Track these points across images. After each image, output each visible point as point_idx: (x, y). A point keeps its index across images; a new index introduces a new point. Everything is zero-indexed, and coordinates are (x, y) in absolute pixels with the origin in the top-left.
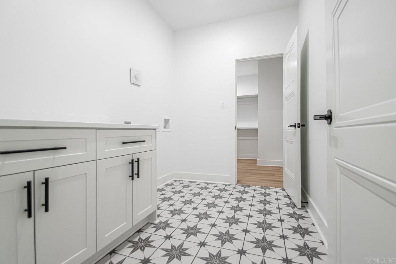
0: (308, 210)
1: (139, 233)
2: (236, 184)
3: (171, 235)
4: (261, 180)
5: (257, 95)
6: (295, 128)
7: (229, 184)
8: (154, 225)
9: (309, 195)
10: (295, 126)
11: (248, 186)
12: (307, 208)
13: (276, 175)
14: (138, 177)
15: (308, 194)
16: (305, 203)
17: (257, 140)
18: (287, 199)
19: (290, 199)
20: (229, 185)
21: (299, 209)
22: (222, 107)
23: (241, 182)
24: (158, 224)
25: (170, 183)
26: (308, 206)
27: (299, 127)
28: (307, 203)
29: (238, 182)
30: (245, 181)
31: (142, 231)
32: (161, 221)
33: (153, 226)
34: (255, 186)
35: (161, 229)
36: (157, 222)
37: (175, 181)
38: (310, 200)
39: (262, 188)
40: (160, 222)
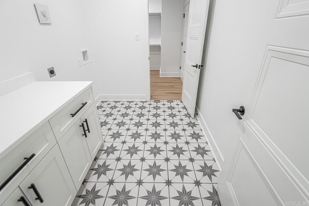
0: (198, 119)
1: (95, 161)
2: (150, 100)
3: (120, 157)
4: (166, 93)
5: (160, 14)
6: (197, 68)
7: (145, 100)
8: (105, 151)
9: (199, 110)
10: (197, 66)
11: (159, 102)
12: (197, 117)
13: (175, 87)
14: (89, 132)
15: (198, 108)
16: (196, 114)
17: (160, 54)
18: (185, 110)
19: (187, 110)
20: (146, 102)
21: (193, 118)
22: (137, 39)
23: (153, 98)
24: (106, 149)
25: (99, 105)
26: (198, 116)
27: (199, 68)
28: (197, 114)
29: (152, 97)
30: (155, 96)
31: (97, 158)
32: (107, 146)
33: (103, 152)
34: (163, 101)
35: (111, 154)
36: (105, 148)
37: (103, 102)
38: (200, 113)
39: (168, 102)
40: (107, 148)
